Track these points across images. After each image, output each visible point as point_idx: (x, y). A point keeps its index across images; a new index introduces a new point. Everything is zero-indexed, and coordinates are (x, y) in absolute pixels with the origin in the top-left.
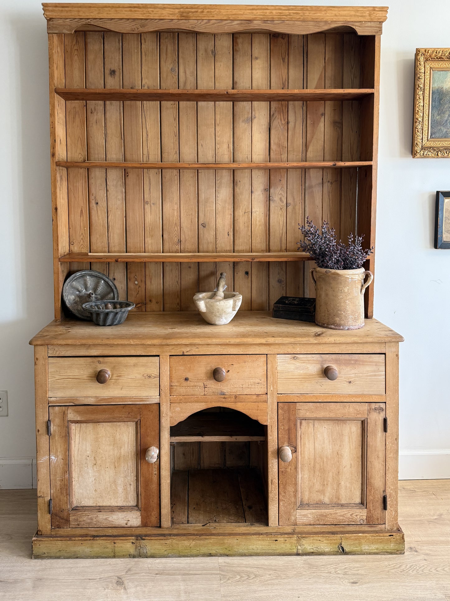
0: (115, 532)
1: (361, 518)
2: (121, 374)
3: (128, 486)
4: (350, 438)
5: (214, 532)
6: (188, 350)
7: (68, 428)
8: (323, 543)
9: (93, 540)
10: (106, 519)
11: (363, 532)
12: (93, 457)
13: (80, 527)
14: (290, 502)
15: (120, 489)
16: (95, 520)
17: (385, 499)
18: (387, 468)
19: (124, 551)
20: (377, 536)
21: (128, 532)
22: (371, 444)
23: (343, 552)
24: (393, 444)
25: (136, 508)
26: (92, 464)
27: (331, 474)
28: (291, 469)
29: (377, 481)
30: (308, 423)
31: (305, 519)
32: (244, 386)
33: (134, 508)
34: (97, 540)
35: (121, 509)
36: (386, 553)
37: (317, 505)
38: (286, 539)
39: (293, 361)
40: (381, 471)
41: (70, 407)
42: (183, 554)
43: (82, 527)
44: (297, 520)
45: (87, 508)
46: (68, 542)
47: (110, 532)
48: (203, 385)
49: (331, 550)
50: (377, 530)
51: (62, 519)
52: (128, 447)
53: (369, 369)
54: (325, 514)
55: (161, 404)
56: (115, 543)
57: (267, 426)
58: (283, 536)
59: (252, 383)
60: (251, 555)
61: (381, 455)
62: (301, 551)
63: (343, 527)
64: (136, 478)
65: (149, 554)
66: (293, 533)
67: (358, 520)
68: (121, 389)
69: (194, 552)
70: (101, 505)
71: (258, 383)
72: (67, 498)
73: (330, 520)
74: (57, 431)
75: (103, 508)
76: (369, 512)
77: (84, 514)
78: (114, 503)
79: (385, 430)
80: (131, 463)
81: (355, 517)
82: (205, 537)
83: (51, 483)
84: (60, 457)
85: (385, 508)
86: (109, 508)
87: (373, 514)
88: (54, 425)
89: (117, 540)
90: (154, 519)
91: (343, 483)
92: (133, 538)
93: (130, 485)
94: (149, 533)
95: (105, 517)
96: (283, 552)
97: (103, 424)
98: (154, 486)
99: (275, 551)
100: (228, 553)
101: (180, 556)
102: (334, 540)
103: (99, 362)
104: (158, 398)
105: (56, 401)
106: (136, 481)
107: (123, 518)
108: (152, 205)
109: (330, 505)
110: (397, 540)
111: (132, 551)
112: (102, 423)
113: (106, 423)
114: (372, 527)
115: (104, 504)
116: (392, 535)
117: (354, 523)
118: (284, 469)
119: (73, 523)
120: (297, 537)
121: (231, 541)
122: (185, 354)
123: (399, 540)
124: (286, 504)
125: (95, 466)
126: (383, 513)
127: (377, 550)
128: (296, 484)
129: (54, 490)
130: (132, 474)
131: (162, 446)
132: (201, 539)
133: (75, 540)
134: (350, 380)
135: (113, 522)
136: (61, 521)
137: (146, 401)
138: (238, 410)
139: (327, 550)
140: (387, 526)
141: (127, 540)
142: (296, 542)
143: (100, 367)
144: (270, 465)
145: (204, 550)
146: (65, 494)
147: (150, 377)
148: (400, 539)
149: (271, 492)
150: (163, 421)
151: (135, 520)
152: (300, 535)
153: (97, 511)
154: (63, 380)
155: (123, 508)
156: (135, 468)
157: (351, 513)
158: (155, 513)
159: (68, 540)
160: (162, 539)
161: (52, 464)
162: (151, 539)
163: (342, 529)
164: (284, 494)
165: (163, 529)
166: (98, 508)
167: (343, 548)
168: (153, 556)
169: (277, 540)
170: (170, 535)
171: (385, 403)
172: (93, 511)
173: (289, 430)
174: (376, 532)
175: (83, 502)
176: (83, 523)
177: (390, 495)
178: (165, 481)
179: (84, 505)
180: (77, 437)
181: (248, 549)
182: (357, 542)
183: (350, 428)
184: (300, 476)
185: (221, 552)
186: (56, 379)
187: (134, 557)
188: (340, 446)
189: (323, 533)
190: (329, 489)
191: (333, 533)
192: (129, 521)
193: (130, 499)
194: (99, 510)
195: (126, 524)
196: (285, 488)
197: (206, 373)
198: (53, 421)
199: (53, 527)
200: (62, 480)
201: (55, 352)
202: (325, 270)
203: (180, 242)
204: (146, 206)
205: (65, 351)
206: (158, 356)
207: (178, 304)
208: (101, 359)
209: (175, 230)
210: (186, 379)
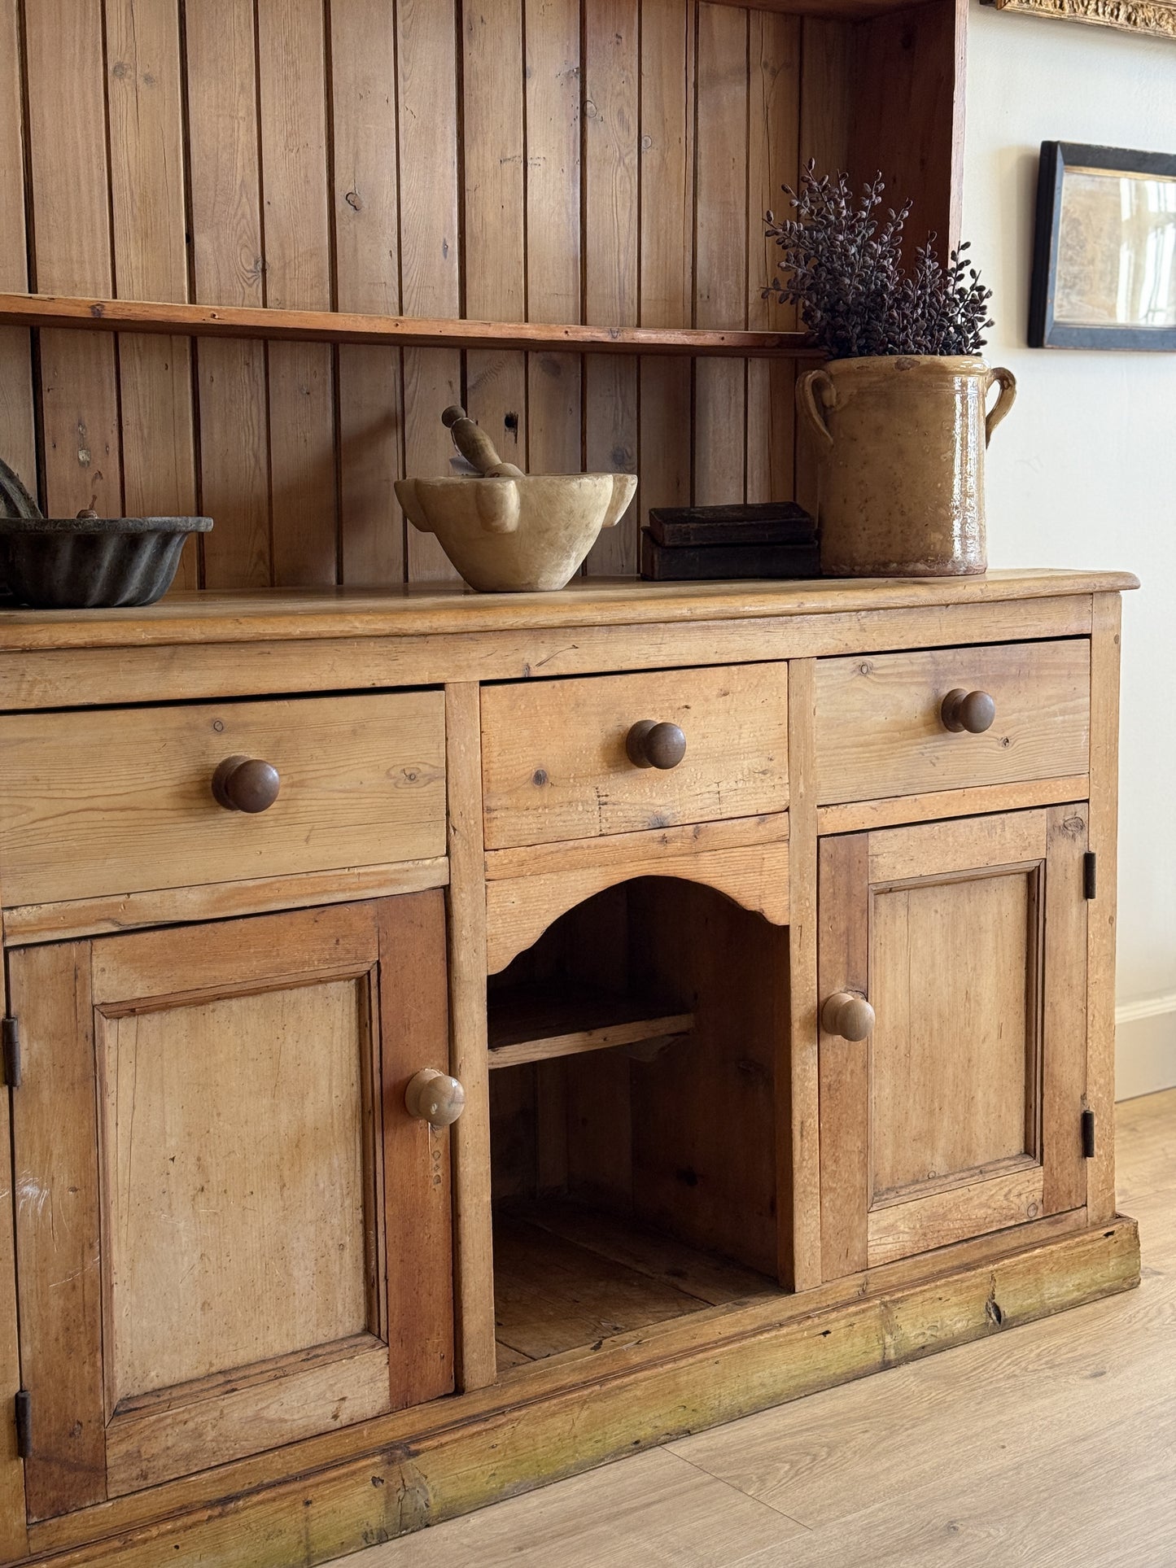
0: (296, 1461)
1: (1031, 1200)
2: (304, 776)
3: (334, 1254)
4: (997, 936)
5: (636, 1359)
6: (544, 657)
7: (93, 1039)
8: (949, 1307)
9: (221, 1516)
10: (257, 1418)
11: (1043, 1243)
12: (193, 1160)
13: (150, 1482)
14: (851, 1191)
15: (303, 1276)
16: (211, 1434)
17: (1087, 1120)
18: (1090, 1018)
19: (343, 1524)
20: (1078, 1245)
21: (345, 1445)
22: (1054, 944)
23: (999, 1321)
24: (1103, 936)
25: (369, 1339)
26: (192, 1193)
27: (950, 1071)
28: (852, 1072)
29: (1063, 1069)
30: (893, 904)
31: (890, 1239)
32: (723, 786)
33: (358, 1340)
34: (237, 1512)
35: (312, 1356)
36: (1099, 1296)
37: (918, 1187)
38: (852, 1319)
39: (860, 682)
40: (1078, 1032)
41: (99, 943)
42: (551, 1470)
43: (159, 1481)
44: (870, 1250)
45: (176, 1393)
46: (123, 1555)
47: (278, 1465)
48: (594, 794)
49: (971, 1324)
50: (1068, 1229)
51: (75, 1468)
52: (330, 1092)
53: (1051, 692)
54: (941, 1211)
55: (455, 890)
56: (308, 1503)
57: (786, 928)
58: (844, 1312)
59: (746, 772)
60: (757, 1410)
61: (1077, 980)
62: (893, 1351)
63: (989, 1243)
64: (360, 1216)
65: (435, 1510)
66: (863, 1297)
67: (1023, 1209)
68: (307, 840)
69: (588, 1451)
70: (228, 1363)
71: (764, 773)
72: (94, 1365)
73: (956, 1227)
74: (46, 1063)
75: (240, 1374)
76: (1049, 1176)
77: (169, 1421)
78: (277, 1343)
79: (1088, 892)
80: (343, 1156)
81: (1016, 1201)
82: (618, 1382)
83: (24, 1310)
84: (64, 1180)
85: (1087, 1151)
86: (264, 1367)
87: (1057, 1180)
88: (32, 1036)
89: (318, 1485)
90: (435, 1369)
91: (979, 1095)
92: (377, 1459)
93: (342, 1247)
94: (420, 1427)
95: (250, 1412)
96: (845, 1369)
97: (230, 1008)
98: (437, 1229)
99: (825, 1373)
100: (691, 1421)
101: (541, 1484)
102: (977, 1287)
103: (218, 727)
104: (442, 866)
105: (40, 920)
106: (360, 1228)
107: (322, 1396)
108: (140, 82)
109: (951, 1178)
110: (1122, 1246)
111: (375, 1516)
112: (226, 1003)
113: (243, 1001)
114: (1057, 1222)
115: (243, 1356)
116: (1111, 1233)
117: (1012, 1223)
118: (834, 1077)
119: (120, 1477)
120: (883, 1303)
121: (696, 1376)
122: (535, 673)
123: (1126, 1246)
124: (838, 1203)
125: (201, 1198)
126: (1081, 1170)
127: (1078, 1290)
128: (866, 1123)
129: (37, 1344)
130: (347, 1202)
131: (461, 1058)
132: (608, 1395)
133: (145, 1541)
134: (1007, 734)
135: (286, 1421)
136: (69, 1478)
137: (394, 883)
138: (705, 881)
139: (960, 1326)
140: (1091, 1212)
141: (354, 1473)
142: (878, 1323)
143: (224, 748)
144: (797, 1070)
145: (618, 1434)
146: (85, 1351)
147: (412, 777)
148: (1129, 1240)
149: (801, 1167)
150: (462, 958)
151: (366, 1390)
152: (887, 1298)
153: (217, 1391)
154: (66, 819)
155: (319, 1351)
156: (359, 1174)
157: (1006, 1189)
158: (438, 1342)
159: (120, 1549)
160: (479, 1433)
161: (27, 1224)
162: (442, 1445)
163: (985, 1251)
164: (834, 1168)
165: (472, 1398)
166: (221, 1379)
167: (997, 1308)
168: (449, 1514)
169: (827, 1332)
170: (500, 1411)
171: (1087, 801)
172: (202, 1395)
173: (848, 931)
174: (1071, 1235)
175: (153, 1374)
176: (161, 1462)
177: (1097, 1107)
178: (475, 1200)
179: (157, 1384)
180: (125, 1081)
181: (748, 1389)
182: (1031, 1277)
183: (1000, 904)
184: (874, 1094)
185: (671, 1424)
186: (33, 816)
187: (383, 1537)
188: (974, 969)
189: (941, 1274)
190: (945, 1123)
191: (968, 1267)
192: (344, 1399)
193: (340, 1308)
194: (229, 1387)
195: (335, 1417)
196: (834, 1144)
197: (605, 749)
198: (27, 1019)
199: (35, 1519)
200: (74, 1288)
201: (25, 686)
202: (893, 359)
203: (264, 270)
204: (117, 88)
205: (70, 684)
206: (440, 687)
207: (261, 555)
208: (223, 712)
209: (243, 216)
210: (540, 778)
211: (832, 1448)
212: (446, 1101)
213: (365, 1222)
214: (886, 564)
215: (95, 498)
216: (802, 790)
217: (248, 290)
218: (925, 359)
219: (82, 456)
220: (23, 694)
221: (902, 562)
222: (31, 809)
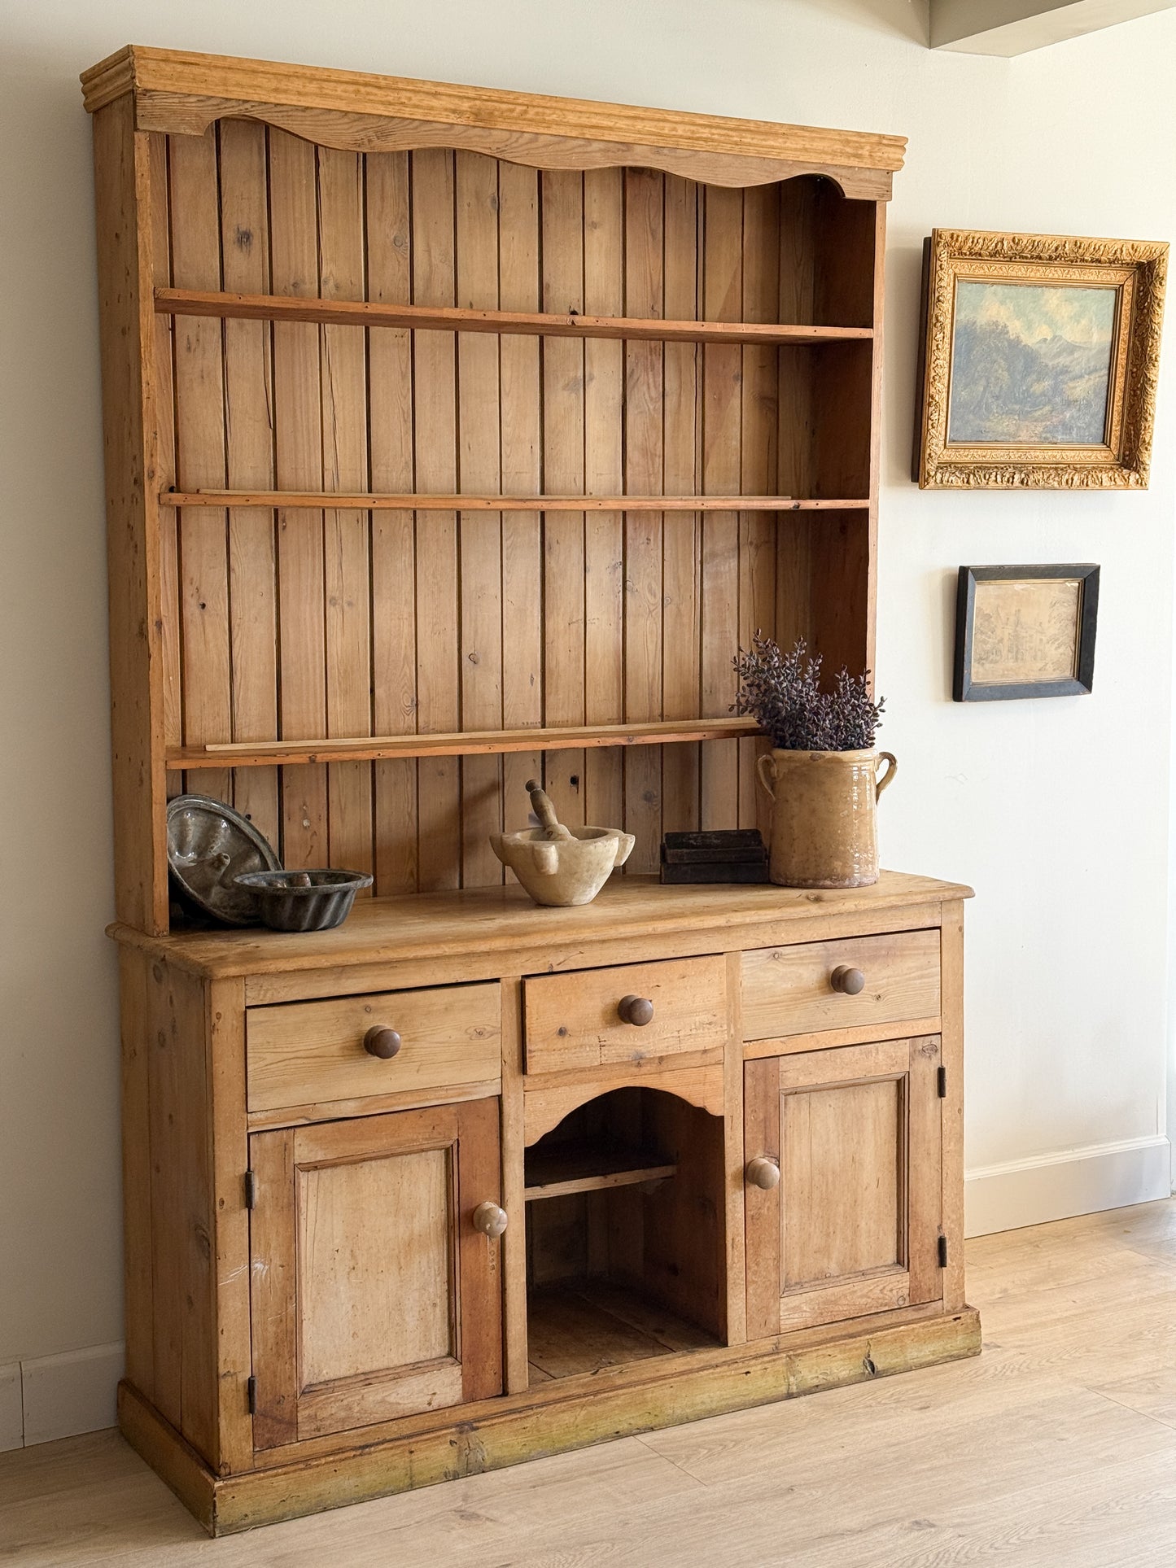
0: (406, 1427)
1: (900, 1294)
2: (416, 1035)
3: (430, 1309)
4: (875, 1122)
5: (619, 1382)
6: (562, 960)
7: (294, 1183)
8: (836, 1361)
9: (361, 1455)
10: (383, 1401)
11: (907, 1323)
12: (349, 1252)
13: (322, 1433)
14: (768, 1283)
15: (411, 1321)
16: (357, 1409)
17: (941, 1243)
18: (944, 1175)
19: (432, 1466)
20: (932, 1325)
21: (435, 1421)
22: (916, 1127)
23: (873, 1372)
24: (953, 1122)
25: (450, 1360)
26: (347, 1270)
27: (841, 1208)
28: (769, 1208)
29: (925, 1207)
30: (798, 1102)
31: (796, 1316)
32: (682, 1034)
33: (444, 1360)
34: (370, 1453)
35: (416, 1368)
36: (949, 1359)
37: (817, 1282)
38: (766, 1365)
39: (773, 964)
40: (934, 1185)
41: (297, 1130)
42: (562, 1445)
43: (327, 1433)
44: (782, 1322)
45: (337, 1383)
46: (305, 1473)
47: (395, 1429)
48: (597, 1040)
49: (852, 1373)
50: (928, 1314)
51: (280, 1422)
52: (429, 1214)
53: (912, 965)
54: (833, 1299)
55: (505, 1098)
56: (411, 1452)
57: (722, 1118)
58: (760, 1360)
59: (698, 1024)
60: (699, 1418)
61: (934, 1148)
62: (795, 1387)
63: (868, 1321)
64: (446, 1287)
65: (488, 1463)
66: (776, 1351)
67: (894, 1299)
68: (418, 1071)
69: (585, 1435)
70: (367, 1369)
71: (710, 1024)
72: (291, 1364)
73: (844, 1310)
74: (268, 1195)
75: (373, 1376)
76: (914, 1277)
77: (333, 1399)
78: (397, 1360)
79: (941, 1092)
80: (436, 1252)
81: (888, 1293)
82: (606, 1395)
83: (254, 1333)
84: (277, 1261)
85: (942, 1263)
86: (388, 1372)
87: (920, 1282)
88: (261, 1181)
89: (417, 1442)
90: (490, 1379)
91: (863, 1225)
92: (453, 1430)
93: (435, 1305)
94: (481, 1413)
95: (379, 1397)
96: (761, 1396)
97: (371, 1165)
98: (492, 1297)
99: (747, 1398)
100: (655, 1422)
101: (555, 1453)
102: (857, 1349)
103: (368, 1010)
104: (497, 1083)
105: (267, 1118)
106: (446, 1294)
107: (421, 1391)
108: (346, 607)
109: (842, 1277)
110: (967, 1328)
111: (451, 1464)
112: (369, 1162)
113: (379, 1162)
114: (920, 1309)
115: (375, 1366)
116: (959, 1318)
117: (886, 1308)
118: (756, 1211)
119: (305, 1428)
120: (788, 1356)
121: (658, 1394)
122: (555, 970)
123: (970, 1327)
124: (759, 1291)
125: (353, 1274)
126: (938, 1275)
127: (933, 1355)
128: (778, 1241)
129: (261, 1351)
130: (438, 1279)
131: (507, 1196)
132: (599, 1402)
133: (318, 1466)
134: (879, 992)
135: (399, 1404)
136: (277, 1427)
137: (470, 1093)
138: (667, 1090)
139: (843, 1374)
140: (947, 1304)
141: (439, 1437)
142: (784, 1369)
143: (370, 1022)
144: (729, 1207)
145: (605, 1427)
146: (287, 1356)
147: (480, 1034)
148: (972, 1323)
149: (732, 1268)
150: (509, 1137)
151: (448, 1389)
152: (791, 1353)
153: (360, 1384)
154: (284, 1063)
155: (420, 1365)
156: (446, 1263)
157: (881, 1287)
158: (493, 1363)
159: (304, 1469)
160: (516, 1419)
161: (256, 1285)
162: (493, 1425)
163: (866, 1326)
164: (756, 1268)
165: (513, 1398)
166: (363, 1377)
167: (872, 1364)
168: (496, 1466)
169: (748, 1372)
170: (530, 1407)
171: (940, 1033)
172: (351, 1386)
173: (765, 1120)
174: (930, 1318)
175: (324, 1372)
176: (328, 1423)
177: (950, 1234)
178: (516, 1281)
179: (327, 1378)
180: (311, 1206)
181: (693, 1405)
182: (898, 1345)
183: (877, 1101)
184: (784, 1222)
185: (641, 1423)
186: (266, 1062)
187: (456, 1476)
188: (858, 1143)
189: (833, 1339)
190: (838, 1242)
191: (851, 1336)
192: (434, 1394)
193: (434, 1341)
194: (367, 1382)
195: (430, 1404)
196: (757, 1254)
197: (604, 1013)
198: (259, 1171)
199: (258, 1449)
200: (281, 1321)
201: (262, 992)
202: (808, 753)
203: (417, 705)
204: (331, 610)
205: (286, 989)
206: (497, 980)
207: (411, 873)
208: (371, 1001)
209: (405, 675)
210: (562, 1032)
211: (737, 1443)
212: (495, 1222)
213: (449, 1291)
214: (805, 880)
215: (312, 847)
216: (732, 1032)
217: (407, 717)
218: (829, 754)
219: (306, 823)
220: (261, 997)
221: (815, 880)
222: (264, 1059)
